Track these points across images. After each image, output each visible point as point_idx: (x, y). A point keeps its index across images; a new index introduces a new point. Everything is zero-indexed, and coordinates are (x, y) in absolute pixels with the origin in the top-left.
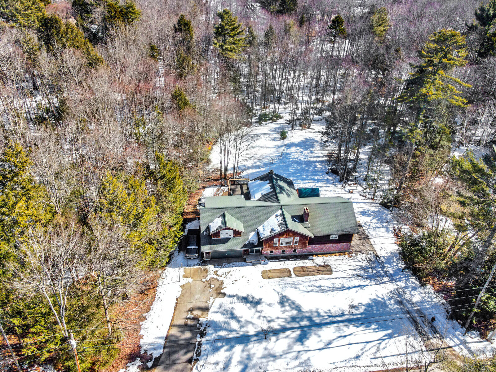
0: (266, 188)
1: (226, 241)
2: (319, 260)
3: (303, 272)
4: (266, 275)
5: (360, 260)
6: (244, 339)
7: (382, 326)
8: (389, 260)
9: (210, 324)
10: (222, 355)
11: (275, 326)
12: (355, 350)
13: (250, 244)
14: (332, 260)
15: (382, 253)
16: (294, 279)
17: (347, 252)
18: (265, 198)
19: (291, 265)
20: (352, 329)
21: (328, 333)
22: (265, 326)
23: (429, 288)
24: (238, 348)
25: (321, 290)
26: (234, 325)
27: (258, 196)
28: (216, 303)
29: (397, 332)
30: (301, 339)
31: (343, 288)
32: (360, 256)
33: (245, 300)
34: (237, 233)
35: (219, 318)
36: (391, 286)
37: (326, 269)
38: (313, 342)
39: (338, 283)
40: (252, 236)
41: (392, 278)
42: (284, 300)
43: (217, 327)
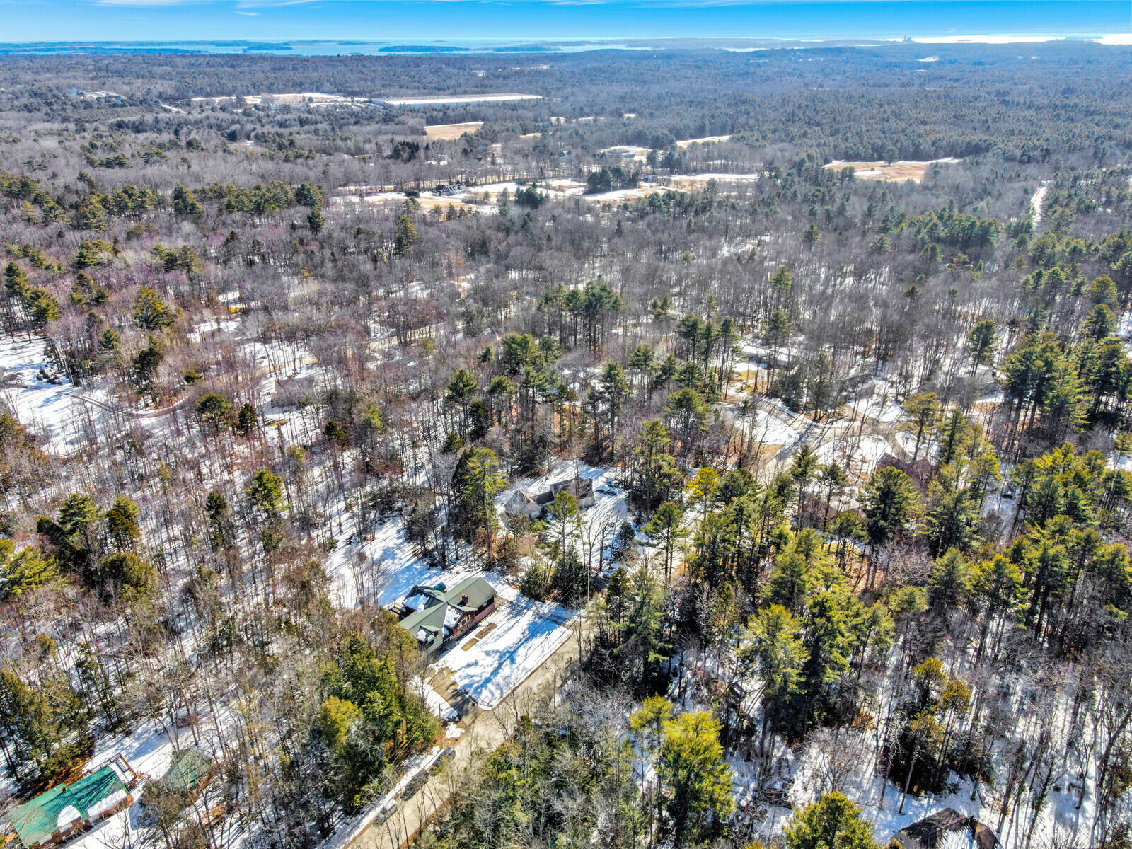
0: (422, 599)
1: (432, 642)
2: (484, 624)
3: (481, 635)
4: (465, 648)
5: (504, 610)
6: (488, 680)
7: (542, 633)
8: (518, 600)
9: (464, 687)
10: (485, 693)
11: (495, 665)
12: (539, 650)
13: (446, 636)
14: (491, 619)
15: (512, 599)
16: (481, 641)
17: (494, 610)
18: (428, 605)
19: (472, 635)
20: (530, 643)
21: (521, 651)
22: (491, 669)
23: (548, 602)
24: (490, 685)
25: (500, 636)
26: (476, 679)
27: (421, 607)
28: (455, 677)
29: (550, 630)
30: (513, 661)
31: (509, 629)
32: (503, 608)
33: (469, 666)
34: (436, 633)
35: (466, 681)
36: (530, 613)
37: (492, 626)
38: (518, 659)
39: (505, 628)
40: (444, 631)
41: (527, 608)
42: (488, 653)
43: (470, 686)
